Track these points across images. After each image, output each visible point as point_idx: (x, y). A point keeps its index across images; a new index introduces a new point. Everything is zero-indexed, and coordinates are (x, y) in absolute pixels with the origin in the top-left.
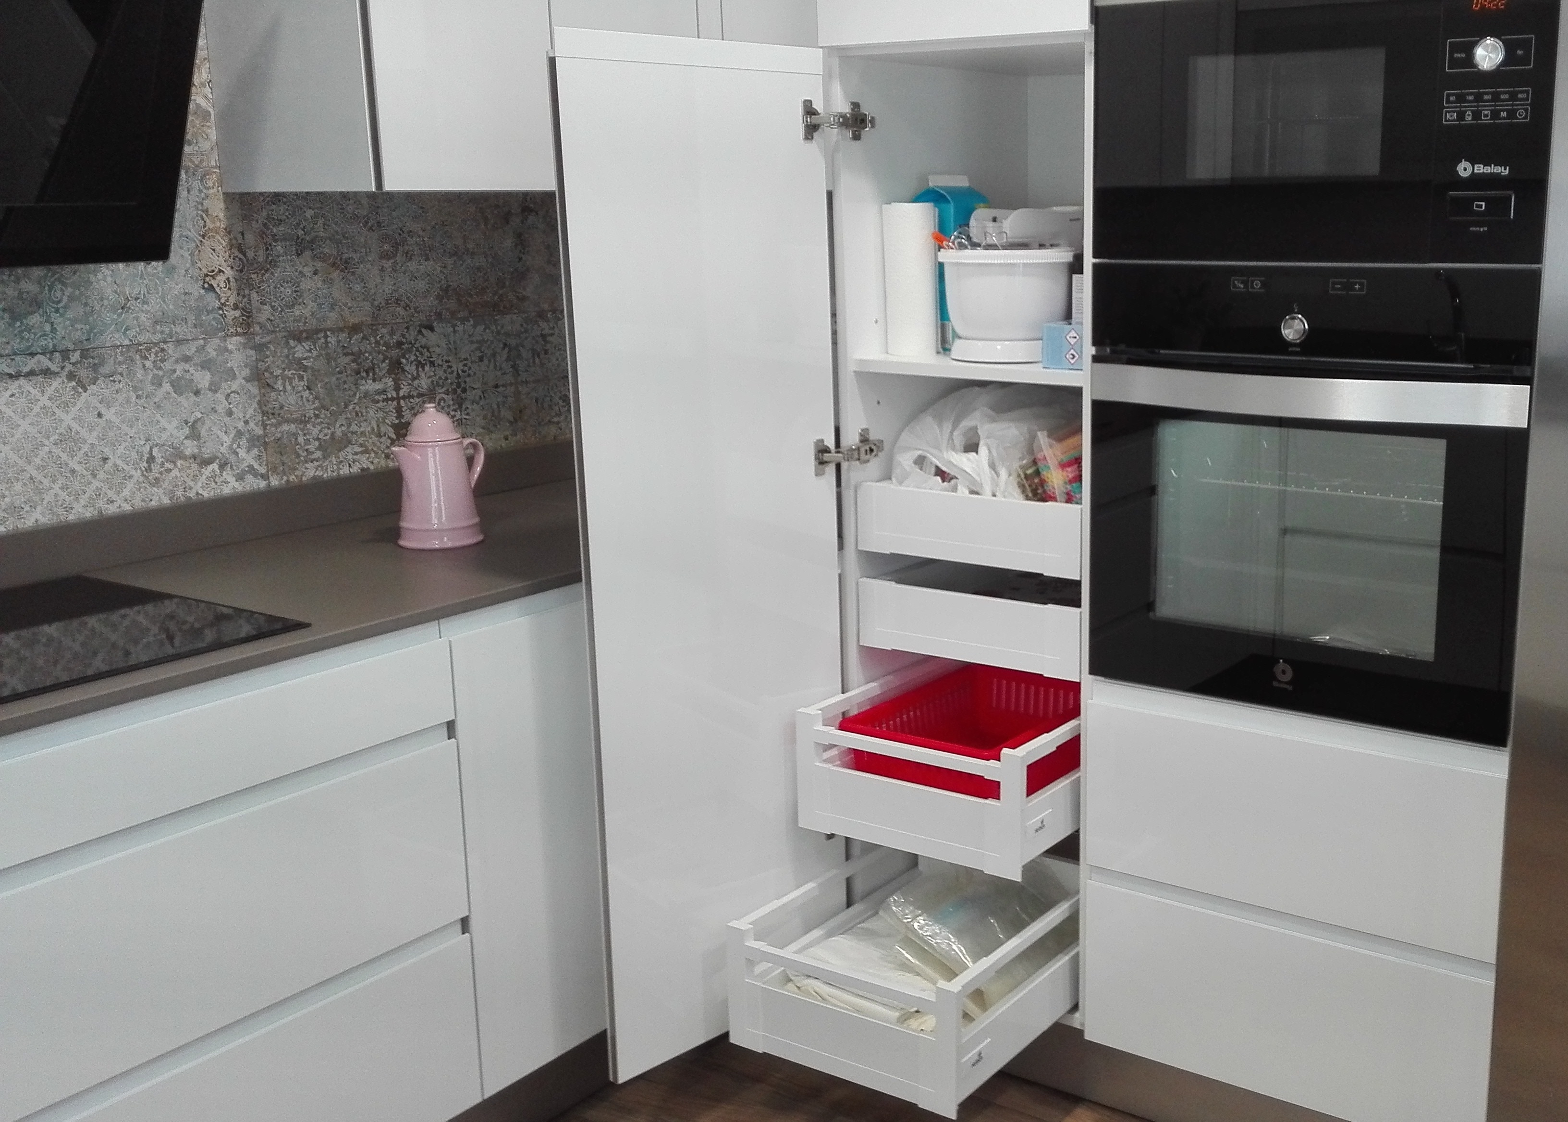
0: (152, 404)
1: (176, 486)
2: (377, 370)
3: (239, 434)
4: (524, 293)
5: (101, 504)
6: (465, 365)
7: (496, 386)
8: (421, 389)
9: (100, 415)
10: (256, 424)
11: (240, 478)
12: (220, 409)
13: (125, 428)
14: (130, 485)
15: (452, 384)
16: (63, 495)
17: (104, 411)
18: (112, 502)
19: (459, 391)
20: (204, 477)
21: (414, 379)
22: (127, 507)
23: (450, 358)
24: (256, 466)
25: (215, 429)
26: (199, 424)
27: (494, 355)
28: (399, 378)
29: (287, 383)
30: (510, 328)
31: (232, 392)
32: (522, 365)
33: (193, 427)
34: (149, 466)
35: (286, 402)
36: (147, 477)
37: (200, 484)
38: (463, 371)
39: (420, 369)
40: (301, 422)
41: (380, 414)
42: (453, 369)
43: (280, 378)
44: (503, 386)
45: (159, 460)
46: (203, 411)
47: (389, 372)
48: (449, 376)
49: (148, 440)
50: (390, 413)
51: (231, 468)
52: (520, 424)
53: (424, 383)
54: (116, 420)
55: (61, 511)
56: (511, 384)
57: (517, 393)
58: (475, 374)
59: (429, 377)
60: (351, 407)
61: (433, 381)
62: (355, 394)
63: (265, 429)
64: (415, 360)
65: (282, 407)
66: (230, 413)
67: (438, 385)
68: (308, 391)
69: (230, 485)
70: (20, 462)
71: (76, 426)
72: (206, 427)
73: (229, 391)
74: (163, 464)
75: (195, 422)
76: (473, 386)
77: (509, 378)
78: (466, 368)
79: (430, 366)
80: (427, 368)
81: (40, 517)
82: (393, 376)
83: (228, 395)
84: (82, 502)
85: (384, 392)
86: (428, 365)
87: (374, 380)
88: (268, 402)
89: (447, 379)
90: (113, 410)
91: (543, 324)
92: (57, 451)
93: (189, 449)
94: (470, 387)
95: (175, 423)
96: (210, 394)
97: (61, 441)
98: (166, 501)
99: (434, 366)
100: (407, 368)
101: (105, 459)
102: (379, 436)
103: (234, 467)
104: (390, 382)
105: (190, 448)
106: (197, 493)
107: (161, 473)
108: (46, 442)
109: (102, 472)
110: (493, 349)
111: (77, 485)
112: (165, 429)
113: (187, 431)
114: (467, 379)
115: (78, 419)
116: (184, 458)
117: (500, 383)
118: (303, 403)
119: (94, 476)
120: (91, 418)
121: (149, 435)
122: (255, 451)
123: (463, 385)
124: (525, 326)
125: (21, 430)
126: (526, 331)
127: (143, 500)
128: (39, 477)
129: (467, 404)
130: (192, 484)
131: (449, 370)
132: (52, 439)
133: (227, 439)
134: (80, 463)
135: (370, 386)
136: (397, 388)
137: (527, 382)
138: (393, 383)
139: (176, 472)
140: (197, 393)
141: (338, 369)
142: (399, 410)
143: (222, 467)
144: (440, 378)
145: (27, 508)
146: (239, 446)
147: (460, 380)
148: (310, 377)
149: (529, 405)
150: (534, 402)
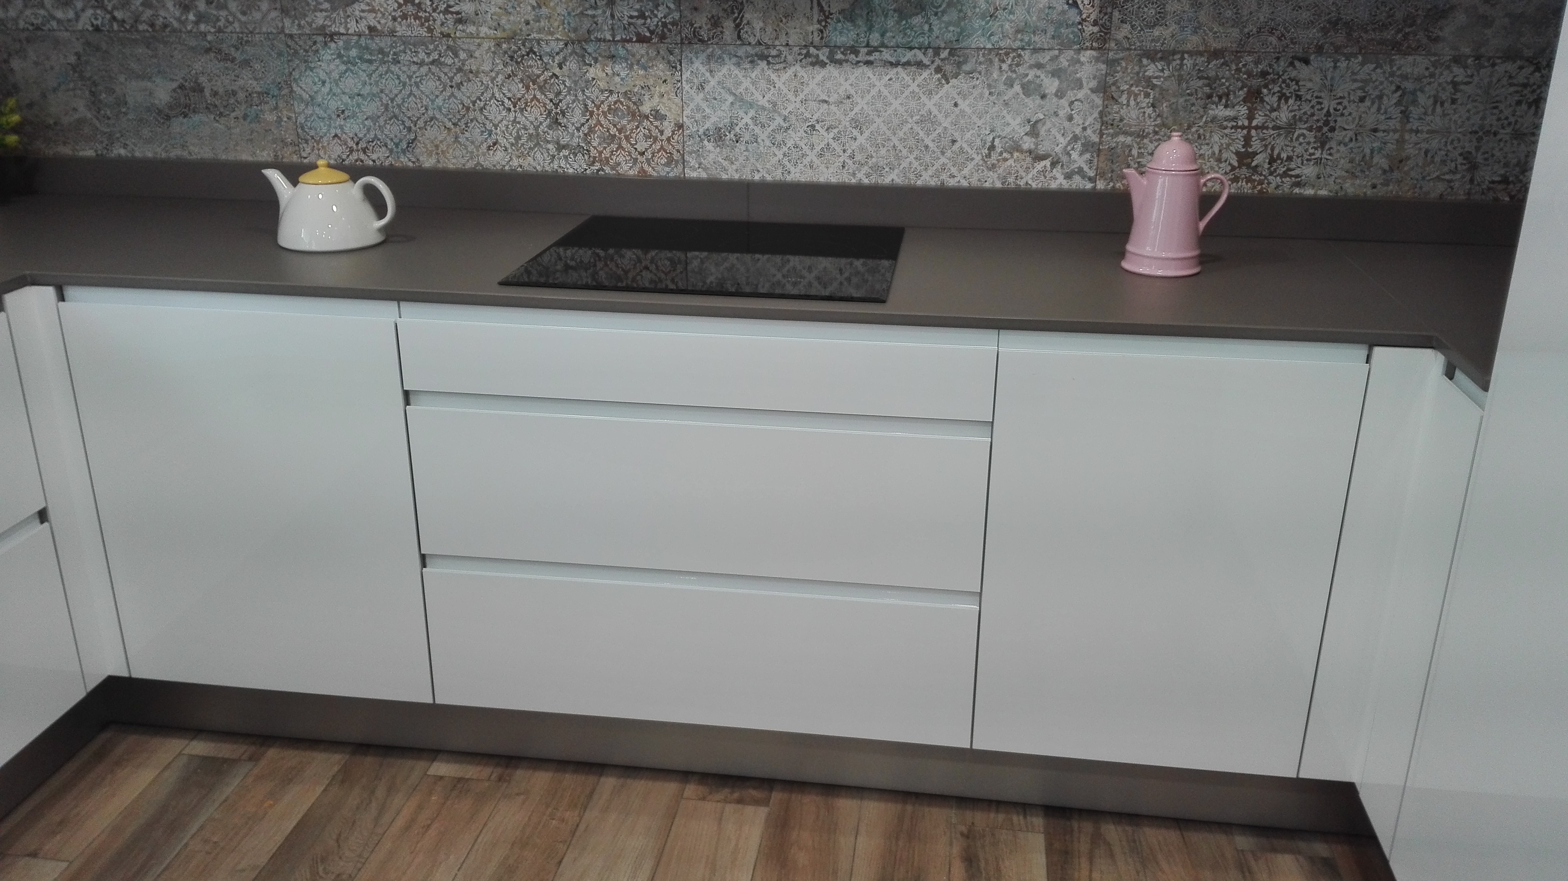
0: (1001, 101)
1: (1010, 173)
2: (1232, 97)
3: (1075, 138)
4: (1440, 34)
5: (944, 176)
6: (1340, 103)
7: (1375, 130)
8: (1278, 122)
9: (956, 105)
10: (1094, 132)
11: (1068, 176)
12: (1062, 113)
13: (974, 118)
14: (971, 165)
15: (1318, 121)
16: (916, 164)
17: (960, 102)
18: (954, 177)
19: (1325, 129)
20: (1035, 170)
21: (1273, 110)
22: (965, 183)
23: (1323, 95)
24: (1086, 168)
25: (1054, 131)
26: (1039, 125)
27: (1380, 97)
28: (1256, 107)
29: (1132, 98)
30: (1409, 70)
31: (1076, 100)
32: (1415, 111)
33: (1034, 126)
34: (990, 154)
35: (1127, 116)
36: (986, 162)
37: (1030, 176)
38: (1335, 109)
39: (1283, 101)
40: (1138, 136)
41: (1225, 141)
42: (1323, 106)
43: (1126, 92)
44: (1384, 131)
45: (999, 150)
46: (1046, 113)
47: (1245, 100)
48: (1317, 112)
49: (992, 131)
50: (1237, 141)
51: (1062, 166)
52: (1396, 174)
53: (1284, 116)
54: (968, 111)
55: (912, 176)
56: (1395, 131)
57: (1401, 142)
58: (1350, 114)
59: (1291, 111)
60: (1194, 130)
61: (1295, 115)
62: (1202, 117)
63: (1101, 137)
64: (1278, 92)
65: (1121, 120)
66: (1070, 118)
67: (1300, 119)
68: (1151, 108)
69: (1058, 181)
70: (887, 132)
71: (935, 111)
72: (1044, 128)
73: (1074, 99)
74: (1001, 154)
75: (1037, 122)
76: (1346, 127)
77: (1394, 124)
78: (1340, 107)
79: (1296, 100)
80: (1291, 101)
81: (896, 178)
82: (1249, 105)
83: (1072, 103)
84: (930, 173)
85: (1235, 119)
86: (1294, 98)
87: (1226, 106)
88: (1109, 114)
89: (1313, 115)
90: (967, 102)
91: (1456, 69)
92: (917, 128)
93: (1027, 144)
94: (1341, 127)
95: (1019, 120)
96: (1055, 100)
97: (921, 121)
98: (998, 185)
99: (1300, 99)
100: (1266, 99)
101: (954, 142)
102: (1219, 160)
103: (1065, 167)
104: (1243, 110)
105: (1028, 143)
106: (1027, 183)
107: (998, 161)
108: (910, 120)
109: (949, 151)
110: (1381, 91)
111: (928, 159)
112: (1008, 124)
113: (1028, 128)
114: (1339, 119)
115: (939, 106)
116: (1021, 151)
117: (1381, 127)
118: (1144, 119)
119: (943, 153)
120: (948, 105)
121: (994, 127)
122: (1088, 156)
123: (1332, 124)
124: (1432, 69)
125: (893, 108)
126: (1432, 75)
127: (979, 180)
128: (900, 147)
129: (1333, 144)
130: (1024, 174)
131: (1319, 107)
132: (914, 118)
133: (1063, 141)
134: (933, 141)
135: (1221, 112)
136: (1251, 118)
137: (1417, 131)
138: (1247, 112)
139: (1010, 162)
140: (1043, 97)
141: (1188, 91)
142: (1247, 140)
143: (1054, 164)
144: (1305, 113)
145: (887, 169)
146: (1073, 149)
147: (1330, 119)
148: (1157, 95)
149: (1415, 156)
150: (1423, 154)
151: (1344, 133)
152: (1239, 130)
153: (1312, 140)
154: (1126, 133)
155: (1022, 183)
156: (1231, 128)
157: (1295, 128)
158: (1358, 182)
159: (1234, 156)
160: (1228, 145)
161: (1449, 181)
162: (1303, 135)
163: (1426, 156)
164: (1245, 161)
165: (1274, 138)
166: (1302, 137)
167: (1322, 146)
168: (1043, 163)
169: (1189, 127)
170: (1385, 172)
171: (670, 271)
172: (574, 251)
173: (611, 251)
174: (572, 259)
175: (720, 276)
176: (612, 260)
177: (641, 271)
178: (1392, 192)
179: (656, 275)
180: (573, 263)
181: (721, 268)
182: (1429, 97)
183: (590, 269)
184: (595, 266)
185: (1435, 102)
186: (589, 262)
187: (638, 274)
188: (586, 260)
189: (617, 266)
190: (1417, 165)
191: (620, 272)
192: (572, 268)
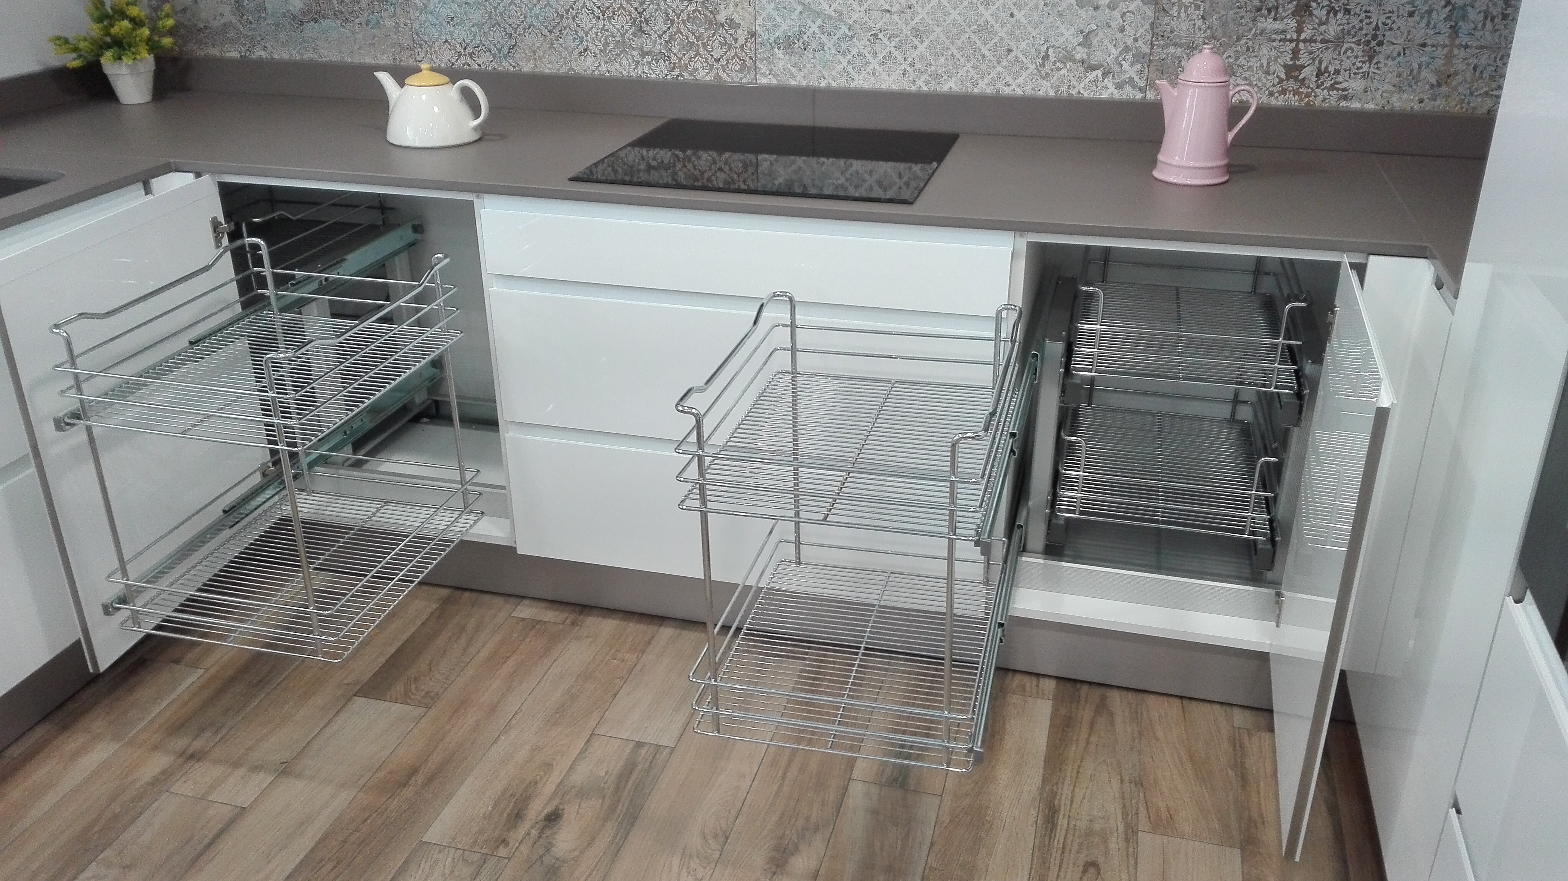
1: (1062, 82)
2: (1280, 10)
3: (1127, 49)
5: (999, 85)
6: (1389, 18)
7: (1424, 45)
8: (1327, 35)
10: (1145, 43)
12: (1114, 24)
13: (1030, 29)
14: (1025, 75)
15: (1366, 35)
17: (1016, 12)
18: (1009, 85)
19: (1373, 43)
20: (1088, 80)
21: (1321, 24)
22: (1019, 92)
23: (1372, 9)
24: (1136, 79)
25: (1105, 41)
26: (1093, 35)
27: (1430, 12)
28: (1304, 20)
29: (1183, 10)
31: (1128, 12)
32: (1465, 27)
33: (1087, 36)
34: (1044, 63)
35: (1177, 27)
36: (1040, 71)
37: (1082, 85)
38: (1384, 24)
39: (1331, 15)
40: (1188, 47)
41: (1273, 53)
42: (1372, 20)
43: (1177, 4)
44: (1433, 46)
45: (1052, 59)
46: (1099, 24)
47: (1294, 14)
48: (1365, 26)
49: (1046, 41)
50: (1286, 53)
51: (1113, 76)
52: (1444, 89)
53: (1332, 30)
54: (1024, 21)
55: (969, 84)
58: (1399, 28)
59: (1340, 25)
60: (1243, 42)
61: (1344, 29)
62: (1251, 29)
63: (1152, 48)
64: (1328, 6)
65: (1172, 32)
66: (1122, 30)
67: (1349, 33)
68: (1201, 20)
69: (1109, 91)
71: (992, 21)
72: (1098, 38)
73: (1126, 11)
74: (1055, 63)
75: (1090, 32)
76: (1394, 41)
77: (1443, 39)
78: (1389, 21)
79: (1344, 14)
80: (1340, 15)
82: (1298, 18)
83: (1124, 14)
84: (986, 81)
85: (1284, 32)
86: (1342, 12)
87: (1275, 19)
88: (1160, 25)
89: (1361, 29)
90: (1023, 13)
92: (974, 38)
93: (1079, 54)
94: (1389, 41)
95: (1072, 31)
96: (1107, 11)
97: (979, 31)
98: (1052, 93)
99: (1349, 13)
100: (1315, 12)
101: (1009, 51)
102: (1267, 73)
103: (1116, 77)
104: (1292, 24)
105: (1081, 53)
106: (1079, 92)
107: (1052, 70)
109: (1005, 60)
110: (1430, 6)
111: (984, 67)
112: (1062, 34)
113: (1081, 39)
114: (1388, 33)
115: (995, 16)
116: (1074, 61)
117: (1429, 42)
118: (1194, 31)
119: (999, 62)
120: (1004, 15)
121: (1048, 37)
122: (1139, 66)
123: (1380, 38)
127: (1033, 89)
129: (1381, 58)
130: (1076, 84)
131: (1368, 21)
132: (972, 29)
133: (1114, 52)
134: (990, 50)
135: (1269, 24)
136: (1299, 31)
138: (1296, 25)
139: (1063, 72)
140: (1096, 8)
141: (1238, 4)
143: (1105, 75)
144: (1353, 27)
147: (1378, 33)
148: (1207, 8)
149: (1463, 71)
150: (1471, 69)
151: (1392, 47)
152: (1288, 43)
153: (1360, 54)
154: (1175, 45)
155: (1074, 92)
156: (1280, 41)
157: (1343, 42)
158: (1405, 96)
159: (1282, 69)
160: (1276, 58)
162: (1351, 48)
163: (1475, 71)
164: (1293, 74)
165: (1322, 51)
166: (1350, 51)
167: (1370, 61)
168: (1094, 73)
169: (1238, 39)
170: (1432, 87)
171: (742, 172)
172: (655, 152)
173: (689, 152)
174: (654, 159)
175: (788, 177)
176: (690, 161)
177: (716, 172)
178: (1439, 106)
179: (729, 175)
180: (654, 163)
181: (789, 170)
182: (1479, 12)
183: (670, 169)
184: (674, 166)
185: (1486, 18)
186: (669, 162)
187: (713, 175)
188: (666, 161)
189: (694, 167)
190: (1465, 80)
191: (697, 173)
192: (654, 168)
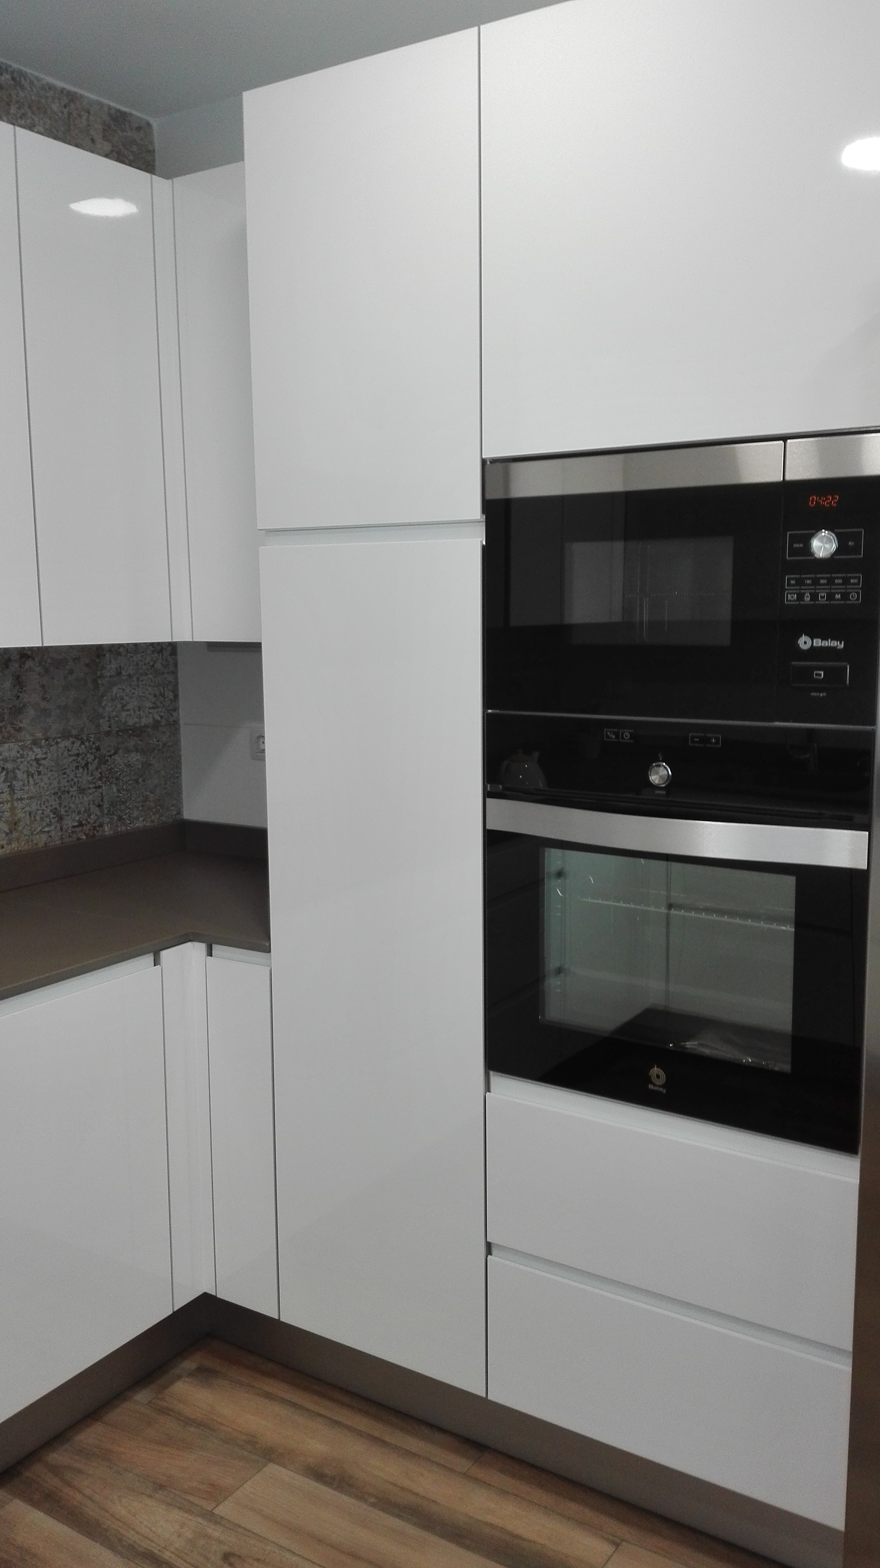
32: (17, 785)
56: (8, 802)
91: (37, 750)
124: (21, 752)
126: (22, 756)
137: (21, 799)
149: (23, 818)
150: (28, 814)
161: (49, 832)
163: (31, 817)
170: (7, 834)
178: (14, 849)
182: (24, 773)
185: (28, 775)
190: (26, 825)
